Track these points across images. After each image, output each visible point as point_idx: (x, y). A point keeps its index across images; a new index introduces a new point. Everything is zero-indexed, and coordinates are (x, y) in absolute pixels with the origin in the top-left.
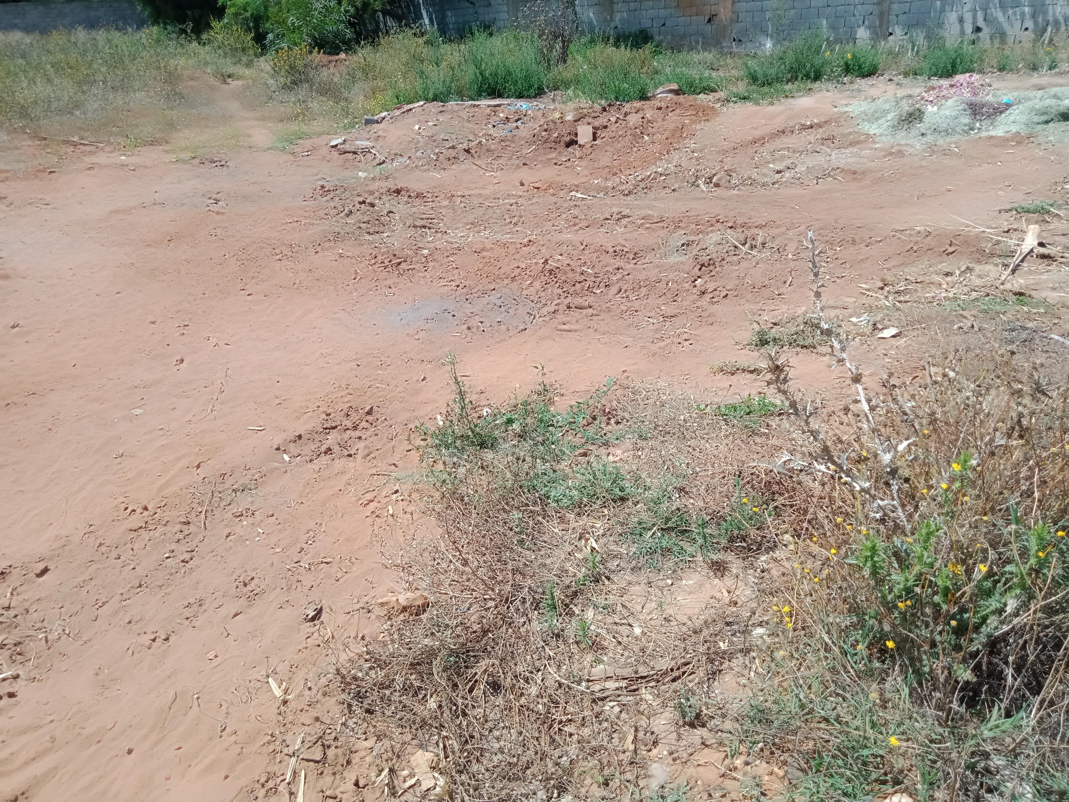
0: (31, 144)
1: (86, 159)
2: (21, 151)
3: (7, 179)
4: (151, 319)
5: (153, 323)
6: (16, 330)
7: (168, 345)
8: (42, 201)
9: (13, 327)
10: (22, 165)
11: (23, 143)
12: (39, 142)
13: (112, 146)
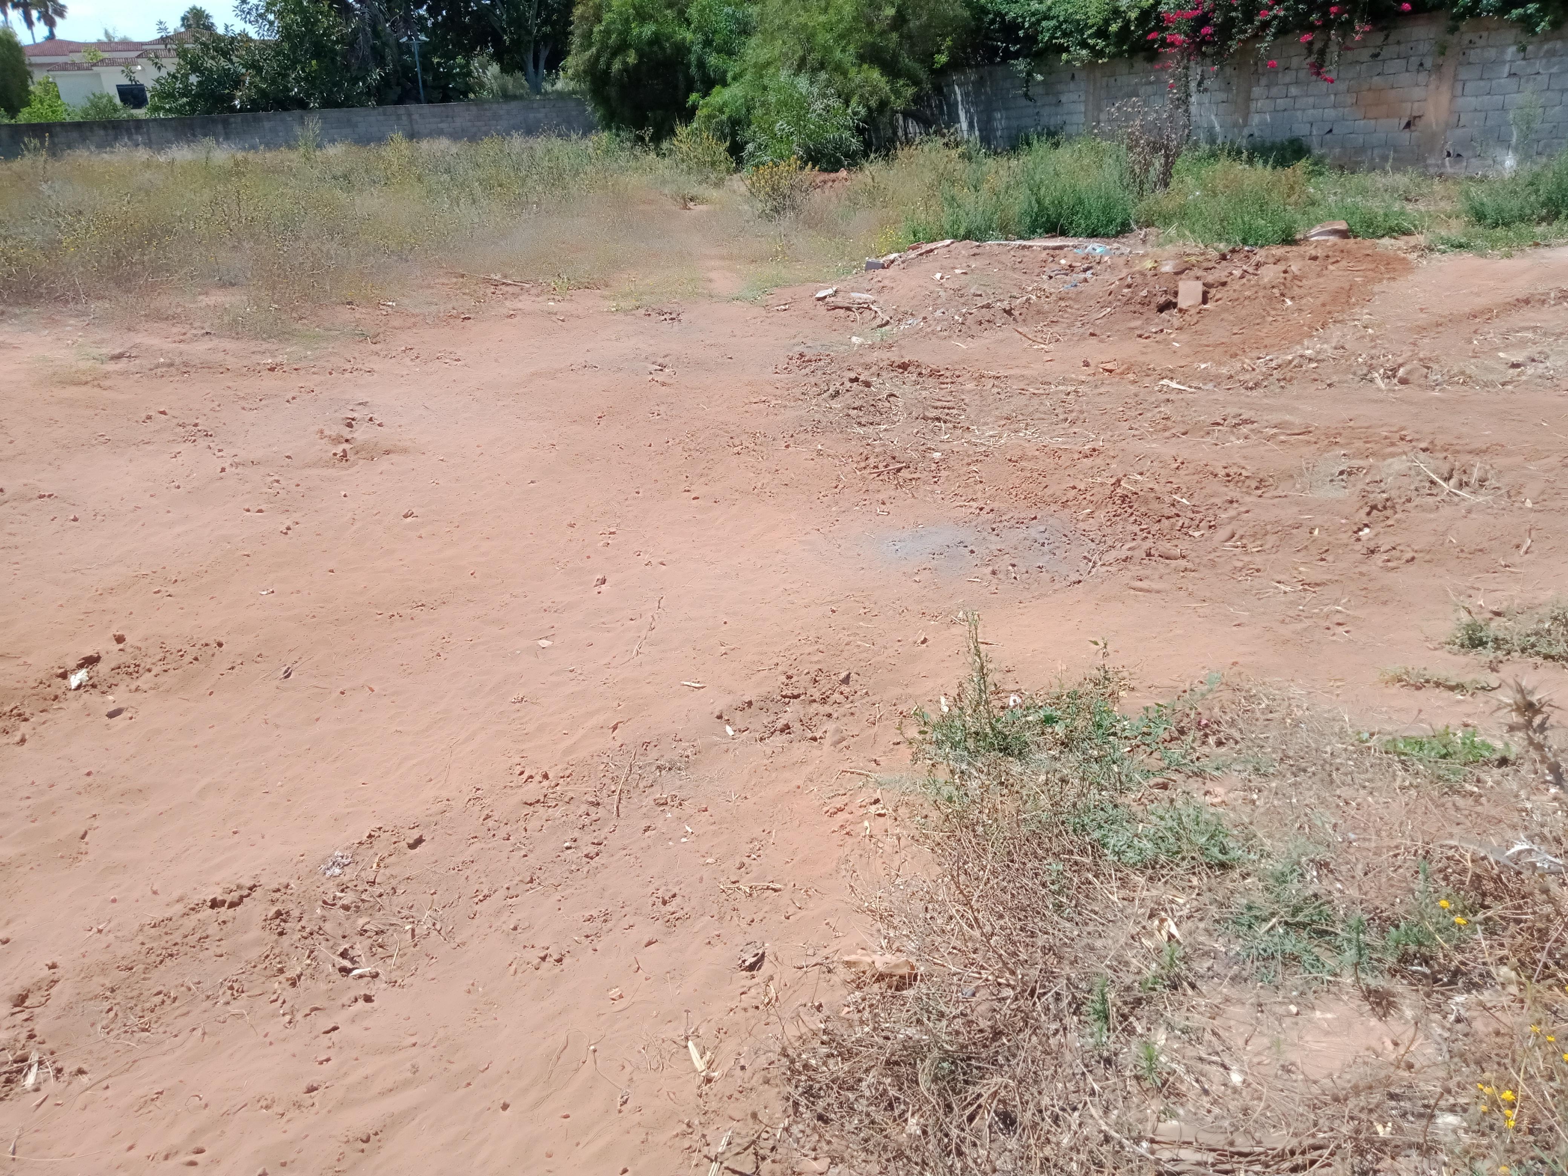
0: (446, 281)
1: (508, 303)
2: (435, 291)
3: (415, 325)
4: (570, 520)
5: (572, 526)
6: (409, 519)
7: (588, 557)
8: (452, 356)
9: (406, 516)
10: (434, 308)
11: (437, 281)
12: (455, 280)
13: (540, 288)
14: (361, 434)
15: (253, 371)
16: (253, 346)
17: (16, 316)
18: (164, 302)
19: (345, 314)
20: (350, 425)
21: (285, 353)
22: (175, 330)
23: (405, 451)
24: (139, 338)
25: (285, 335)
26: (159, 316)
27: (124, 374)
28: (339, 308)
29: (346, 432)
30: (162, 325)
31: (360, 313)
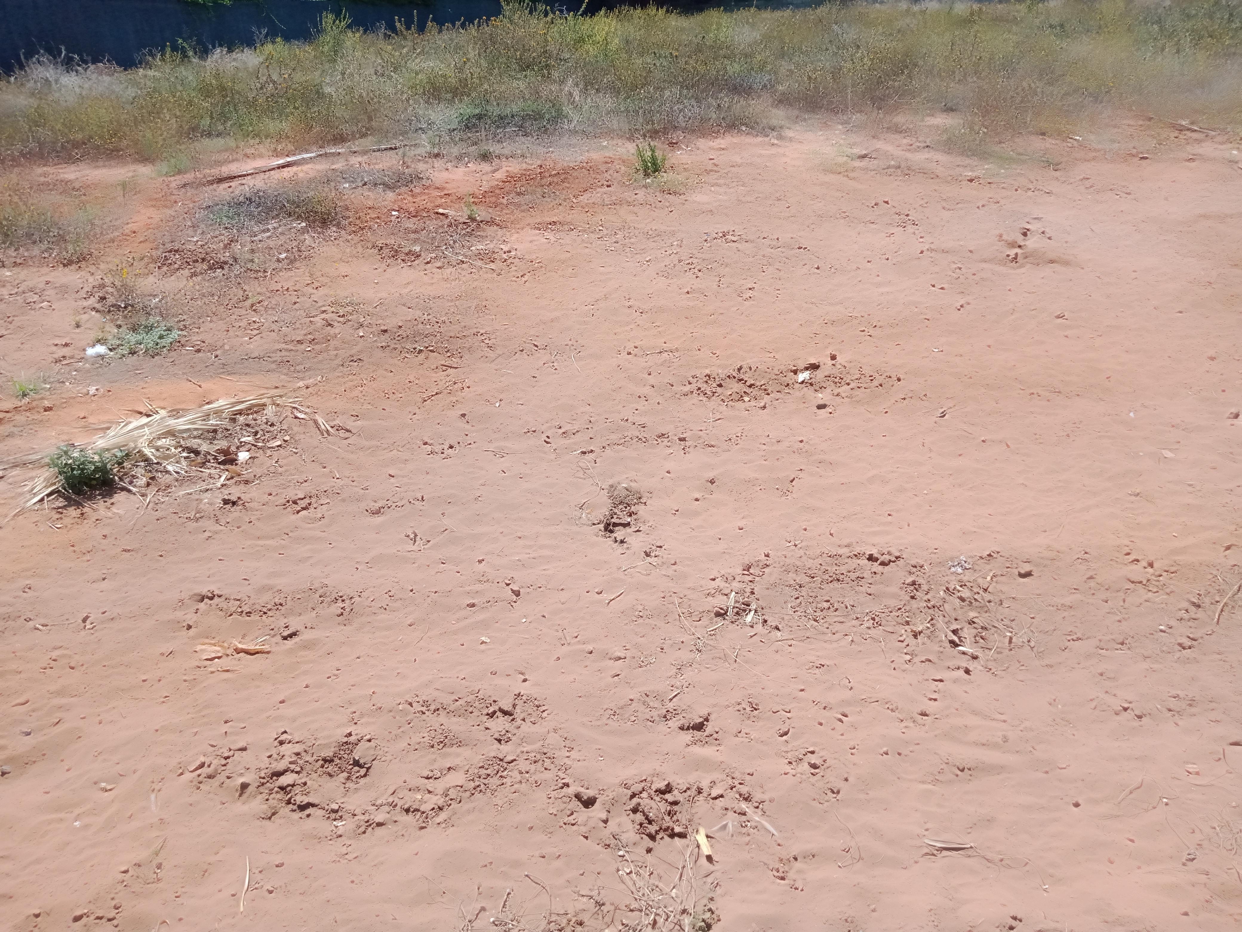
0: (1132, 123)
1: (1189, 148)
2: (1120, 130)
3: (1094, 158)
4: (1212, 353)
5: (1212, 359)
6: (1060, 320)
7: (1224, 391)
8: (1124, 190)
9: (1058, 317)
10: (1116, 145)
11: (1125, 122)
12: (1141, 122)
13: (1226, 137)
14: (1031, 243)
15: (956, 180)
16: (959, 160)
17: (805, 120)
18: (900, 119)
19: (1038, 144)
20: (1025, 234)
21: (981, 169)
22: (905, 141)
23: (1067, 263)
24: (879, 144)
25: (984, 155)
26: (897, 130)
27: (865, 169)
28: (1033, 137)
29: (1020, 240)
30: (897, 136)
31: (1049, 143)
